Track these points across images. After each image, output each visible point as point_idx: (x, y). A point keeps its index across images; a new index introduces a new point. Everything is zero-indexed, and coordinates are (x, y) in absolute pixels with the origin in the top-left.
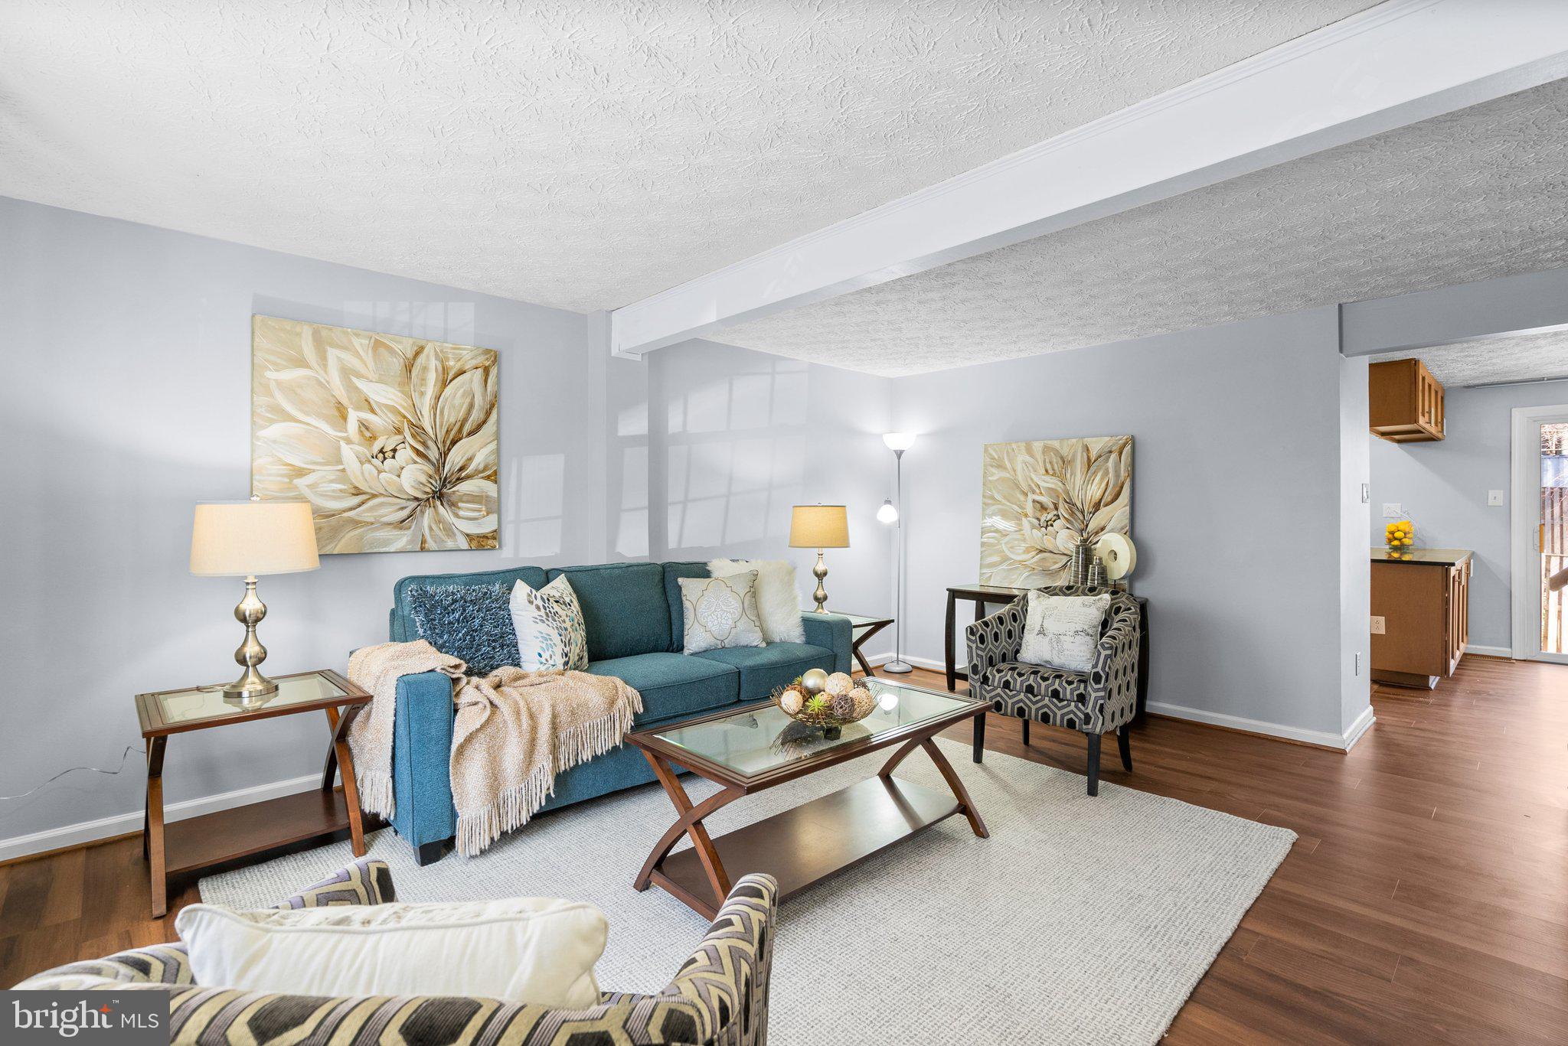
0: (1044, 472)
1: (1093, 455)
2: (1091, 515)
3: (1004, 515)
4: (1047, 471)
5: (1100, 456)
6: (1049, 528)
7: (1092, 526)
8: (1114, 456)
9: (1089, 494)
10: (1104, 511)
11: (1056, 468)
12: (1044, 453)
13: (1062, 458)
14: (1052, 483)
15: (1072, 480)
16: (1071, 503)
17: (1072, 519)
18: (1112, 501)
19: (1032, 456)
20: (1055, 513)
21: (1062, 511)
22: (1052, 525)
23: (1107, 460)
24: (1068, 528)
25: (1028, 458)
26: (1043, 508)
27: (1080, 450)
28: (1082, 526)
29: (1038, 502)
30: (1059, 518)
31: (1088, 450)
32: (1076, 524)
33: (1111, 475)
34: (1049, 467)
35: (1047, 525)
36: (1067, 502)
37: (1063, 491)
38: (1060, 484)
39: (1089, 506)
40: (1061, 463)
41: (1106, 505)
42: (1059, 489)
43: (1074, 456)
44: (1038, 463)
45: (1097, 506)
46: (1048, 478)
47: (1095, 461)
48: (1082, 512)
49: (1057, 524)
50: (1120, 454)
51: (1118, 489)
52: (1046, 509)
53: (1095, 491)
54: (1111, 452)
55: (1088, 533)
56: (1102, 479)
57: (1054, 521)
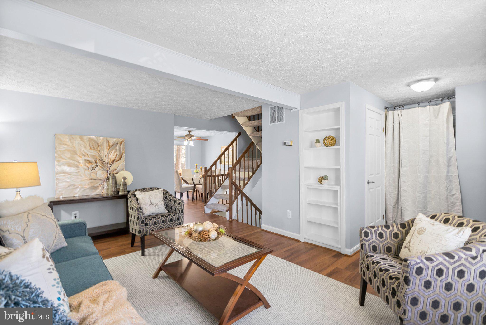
0: (89, 148)
1: (111, 145)
2: (111, 165)
3: (69, 165)
4: (91, 148)
5: (114, 145)
6: (93, 170)
7: (111, 169)
8: (118, 145)
9: (110, 158)
10: (115, 164)
11: (95, 147)
12: (89, 141)
13: (98, 144)
14: (94, 153)
15: (103, 152)
16: (102, 161)
17: (103, 167)
18: (119, 160)
19: (83, 141)
20: (96, 164)
21: (99, 163)
22: (94, 169)
23: (116, 146)
24: (101, 170)
25: (81, 142)
26: (90, 162)
27: (105, 142)
28: (108, 169)
29: (87, 160)
30: (97, 166)
31: (109, 142)
32: (105, 168)
33: (118, 151)
34: (92, 146)
35: (92, 169)
36: (100, 160)
37: (99, 156)
38: (97, 154)
39: (110, 161)
40: (97, 145)
41: (117, 161)
42: (97, 155)
43: (103, 143)
44: (86, 144)
45: (113, 162)
46: (92, 151)
47: (112, 146)
48: (107, 164)
49: (97, 169)
50: (121, 144)
51: (120, 156)
52: (91, 163)
53: (112, 156)
54: (117, 143)
55: (110, 171)
56: (115, 152)
57: (95, 168)
